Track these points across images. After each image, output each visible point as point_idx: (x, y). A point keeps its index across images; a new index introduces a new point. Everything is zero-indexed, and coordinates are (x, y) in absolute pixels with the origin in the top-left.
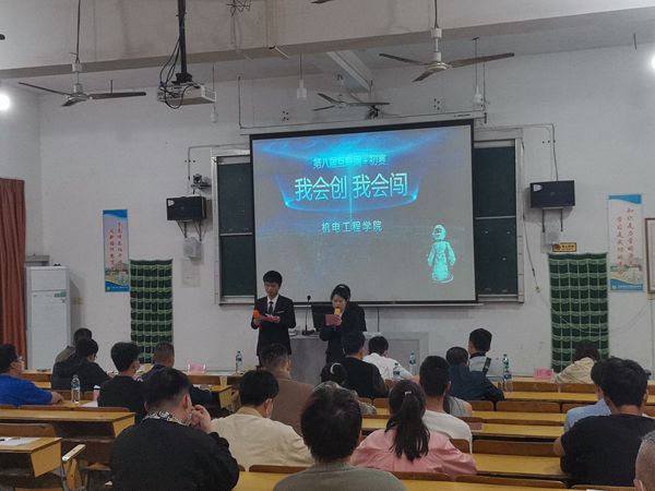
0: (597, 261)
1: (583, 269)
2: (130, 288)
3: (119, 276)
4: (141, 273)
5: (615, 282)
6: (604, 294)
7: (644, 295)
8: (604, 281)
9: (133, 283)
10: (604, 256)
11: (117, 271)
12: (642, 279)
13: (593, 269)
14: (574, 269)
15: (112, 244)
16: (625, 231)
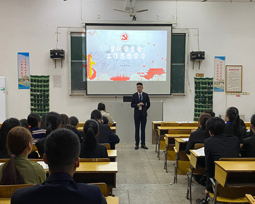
0: (210, 81)
1: (205, 83)
2: (30, 87)
3: (25, 82)
4: (35, 81)
5: (215, 88)
6: (212, 93)
7: (225, 93)
8: (212, 88)
9: (32, 85)
10: (212, 79)
11: (24, 80)
12: (224, 87)
14: (202, 83)
15: (22, 67)
16: (219, 70)
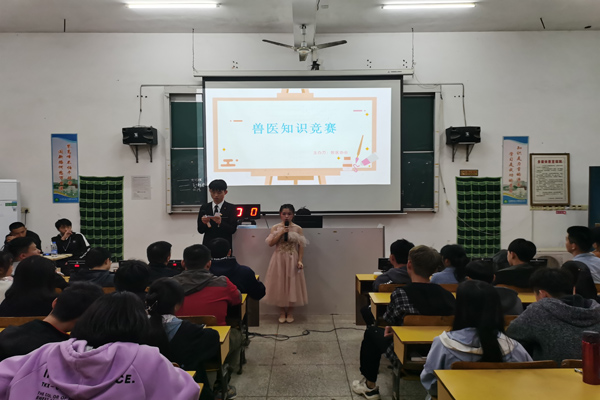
0: (494, 183)
1: (482, 188)
2: (79, 200)
3: (69, 189)
4: (90, 187)
5: (506, 198)
6: (498, 206)
7: (528, 206)
8: (498, 197)
9: (83, 196)
10: (498, 179)
11: (66, 186)
12: (526, 195)
13: (491, 188)
14: (476, 188)
15: (61, 162)
16: (515, 163)
